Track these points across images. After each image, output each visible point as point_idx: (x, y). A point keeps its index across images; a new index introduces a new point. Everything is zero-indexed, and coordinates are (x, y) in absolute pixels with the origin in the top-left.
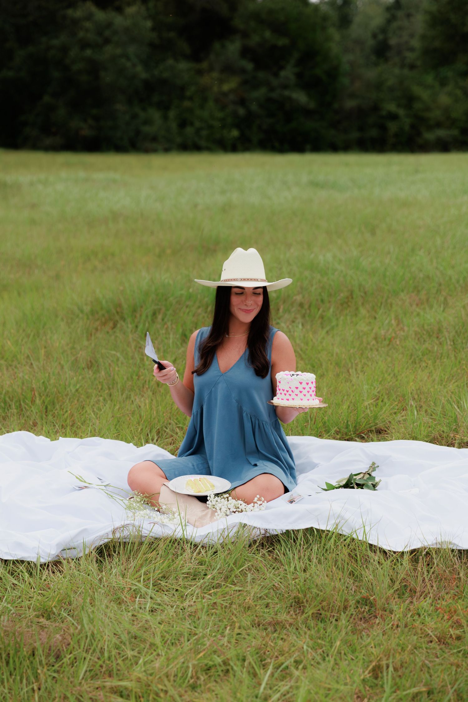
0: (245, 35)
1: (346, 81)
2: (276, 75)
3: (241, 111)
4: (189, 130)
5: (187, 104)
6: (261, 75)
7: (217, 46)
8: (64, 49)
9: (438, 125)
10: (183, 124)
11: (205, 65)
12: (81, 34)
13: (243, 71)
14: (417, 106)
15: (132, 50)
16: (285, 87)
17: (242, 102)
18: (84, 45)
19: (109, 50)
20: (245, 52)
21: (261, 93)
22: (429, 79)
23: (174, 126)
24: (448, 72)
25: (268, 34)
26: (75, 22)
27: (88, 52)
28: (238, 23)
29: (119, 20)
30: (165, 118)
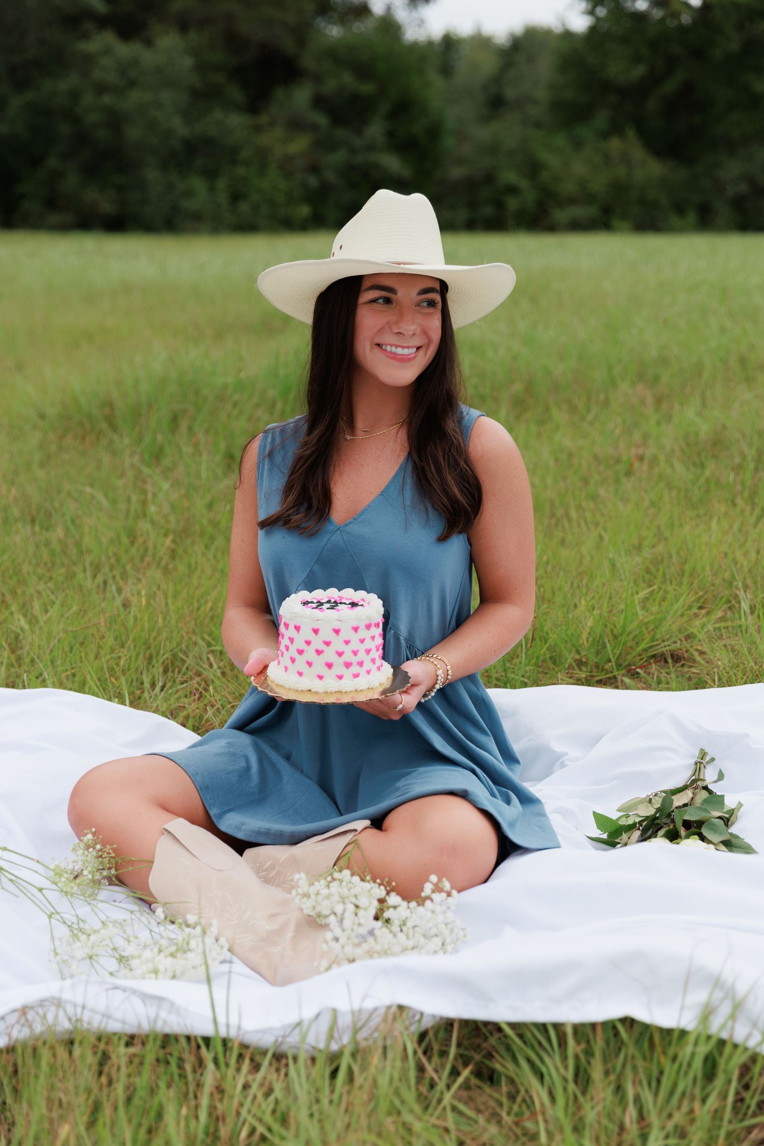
0: (318, 79)
1: (449, 142)
2: (359, 132)
3: (313, 181)
4: (244, 207)
5: (241, 171)
6: (341, 133)
7: (279, 93)
8: (75, 95)
9: (572, 201)
10: (236, 197)
11: (264, 119)
12: (97, 75)
13: (314, 127)
14: (545, 175)
15: (166, 96)
16: (371, 148)
17: (314, 169)
18: (102, 88)
19: (136, 97)
20: (319, 102)
21: (338, 157)
22: (560, 140)
23: (223, 198)
24: (585, 132)
25: (348, 79)
26: (89, 60)
27: (107, 99)
28: (308, 62)
29: (148, 57)
30: (212, 189)
